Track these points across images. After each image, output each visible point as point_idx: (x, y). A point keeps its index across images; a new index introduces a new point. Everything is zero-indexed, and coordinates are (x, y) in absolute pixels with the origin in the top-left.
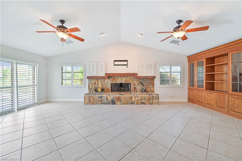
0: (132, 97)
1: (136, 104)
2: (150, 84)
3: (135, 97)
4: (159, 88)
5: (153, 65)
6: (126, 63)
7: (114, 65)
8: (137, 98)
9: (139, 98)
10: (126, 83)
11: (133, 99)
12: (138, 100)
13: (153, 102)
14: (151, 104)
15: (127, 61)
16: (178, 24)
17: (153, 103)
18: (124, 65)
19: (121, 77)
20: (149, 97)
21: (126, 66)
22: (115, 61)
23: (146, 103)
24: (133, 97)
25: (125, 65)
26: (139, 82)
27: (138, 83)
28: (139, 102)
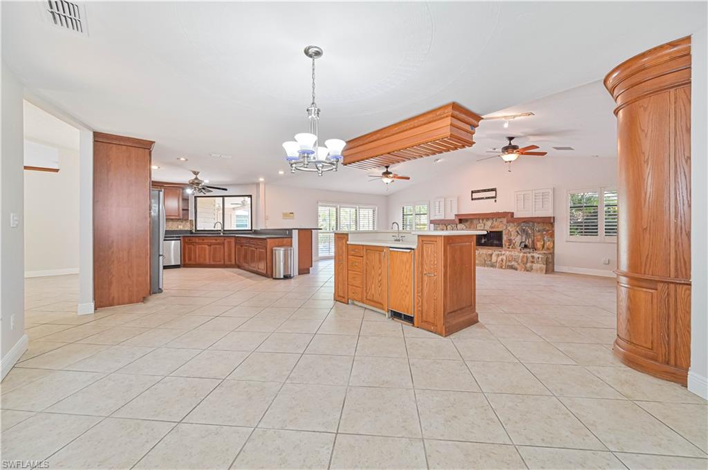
0: (491, 255)
1: (499, 268)
2: (545, 233)
3: (498, 255)
4: (567, 241)
5: (551, 193)
6: (492, 194)
7: (472, 199)
8: (500, 257)
9: (504, 258)
10: (493, 232)
11: (494, 259)
12: (502, 261)
13: (534, 268)
14: (527, 271)
15: (494, 190)
16: (509, 142)
17: (532, 269)
18: (489, 198)
19: (483, 220)
20: (523, 257)
21: (493, 200)
22: (472, 192)
23: (518, 266)
24: (493, 255)
25: (492, 198)
26: (518, 229)
27: (517, 232)
28: (504, 264)
